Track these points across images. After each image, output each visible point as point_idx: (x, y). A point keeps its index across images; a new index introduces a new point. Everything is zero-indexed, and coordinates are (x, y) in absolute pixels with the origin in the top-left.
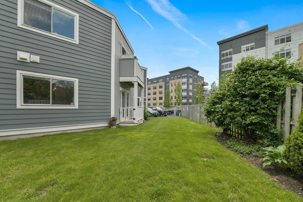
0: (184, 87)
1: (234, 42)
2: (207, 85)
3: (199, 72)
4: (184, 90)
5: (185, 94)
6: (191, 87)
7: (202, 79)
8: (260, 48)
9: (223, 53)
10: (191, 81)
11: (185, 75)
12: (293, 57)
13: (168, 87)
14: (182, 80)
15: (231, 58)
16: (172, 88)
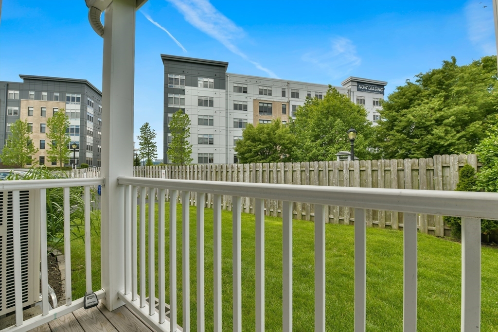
0: (75, 122)
1: (188, 66)
4: (72, 129)
5: (75, 138)
6: (90, 126)
9: (170, 76)
10: (90, 111)
11: (75, 96)
12: (249, 112)
13: (16, 115)
14: (67, 105)
15: (184, 90)
16: (30, 120)
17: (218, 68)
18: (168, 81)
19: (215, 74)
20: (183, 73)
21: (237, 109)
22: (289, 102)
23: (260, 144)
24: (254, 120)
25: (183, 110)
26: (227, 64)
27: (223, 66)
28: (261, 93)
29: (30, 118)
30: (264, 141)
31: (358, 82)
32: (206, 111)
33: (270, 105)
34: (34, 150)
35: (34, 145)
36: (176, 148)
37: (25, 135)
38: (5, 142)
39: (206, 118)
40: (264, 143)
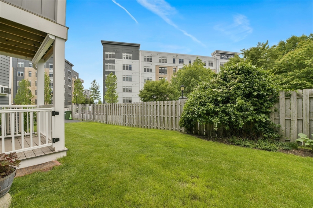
1: (117, 47)
2: (83, 82)
3: (73, 66)
7: (76, 75)
8: (135, 60)
9: (106, 53)
12: (153, 73)
13: (22, 76)
14: (50, 70)
15: (114, 61)
16: (30, 79)
17: (134, 48)
18: (105, 56)
19: (133, 51)
20: (114, 51)
21: (146, 72)
22: (177, 67)
23: (151, 93)
24: (156, 78)
25: (114, 72)
26: (139, 45)
27: (137, 46)
28: (160, 62)
29: (30, 77)
30: (154, 90)
31: (221, 53)
32: (127, 73)
33: (166, 69)
34: (32, 96)
35: (32, 93)
36: (109, 95)
37: (27, 87)
38: (17, 92)
39: (127, 77)
40: (154, 91)
